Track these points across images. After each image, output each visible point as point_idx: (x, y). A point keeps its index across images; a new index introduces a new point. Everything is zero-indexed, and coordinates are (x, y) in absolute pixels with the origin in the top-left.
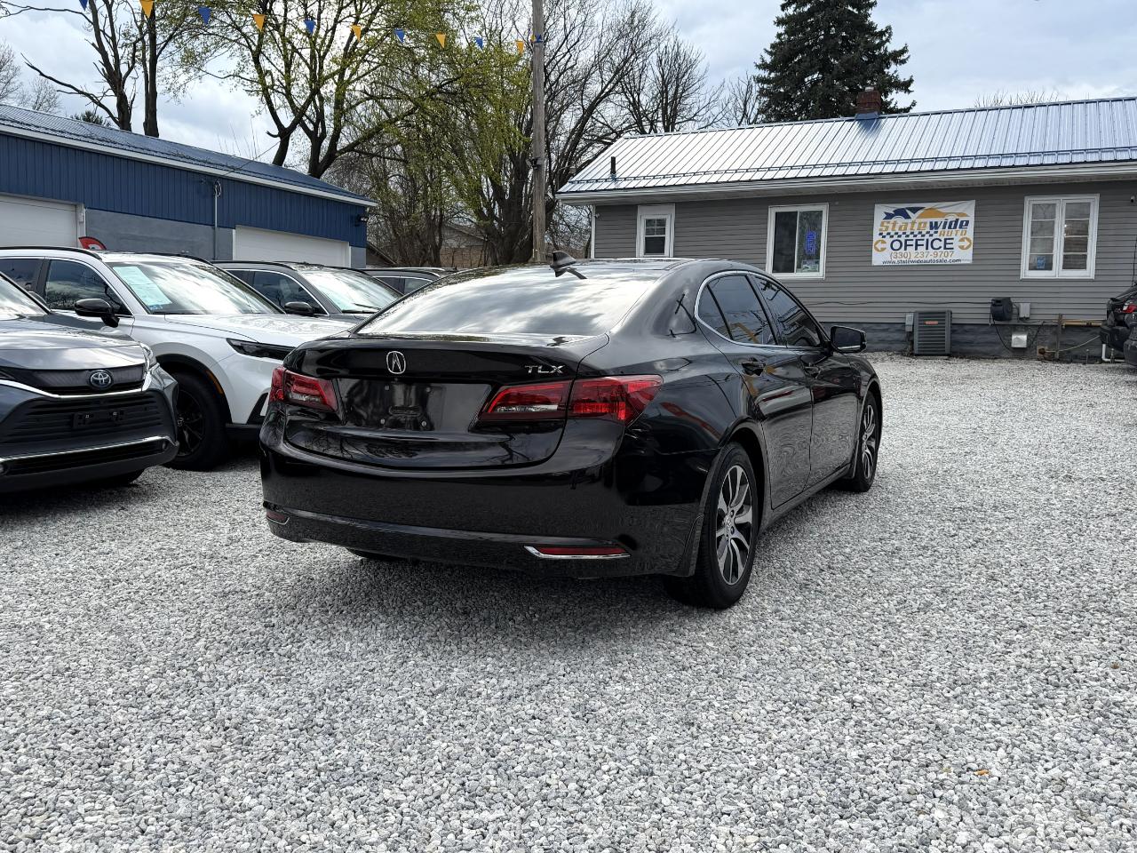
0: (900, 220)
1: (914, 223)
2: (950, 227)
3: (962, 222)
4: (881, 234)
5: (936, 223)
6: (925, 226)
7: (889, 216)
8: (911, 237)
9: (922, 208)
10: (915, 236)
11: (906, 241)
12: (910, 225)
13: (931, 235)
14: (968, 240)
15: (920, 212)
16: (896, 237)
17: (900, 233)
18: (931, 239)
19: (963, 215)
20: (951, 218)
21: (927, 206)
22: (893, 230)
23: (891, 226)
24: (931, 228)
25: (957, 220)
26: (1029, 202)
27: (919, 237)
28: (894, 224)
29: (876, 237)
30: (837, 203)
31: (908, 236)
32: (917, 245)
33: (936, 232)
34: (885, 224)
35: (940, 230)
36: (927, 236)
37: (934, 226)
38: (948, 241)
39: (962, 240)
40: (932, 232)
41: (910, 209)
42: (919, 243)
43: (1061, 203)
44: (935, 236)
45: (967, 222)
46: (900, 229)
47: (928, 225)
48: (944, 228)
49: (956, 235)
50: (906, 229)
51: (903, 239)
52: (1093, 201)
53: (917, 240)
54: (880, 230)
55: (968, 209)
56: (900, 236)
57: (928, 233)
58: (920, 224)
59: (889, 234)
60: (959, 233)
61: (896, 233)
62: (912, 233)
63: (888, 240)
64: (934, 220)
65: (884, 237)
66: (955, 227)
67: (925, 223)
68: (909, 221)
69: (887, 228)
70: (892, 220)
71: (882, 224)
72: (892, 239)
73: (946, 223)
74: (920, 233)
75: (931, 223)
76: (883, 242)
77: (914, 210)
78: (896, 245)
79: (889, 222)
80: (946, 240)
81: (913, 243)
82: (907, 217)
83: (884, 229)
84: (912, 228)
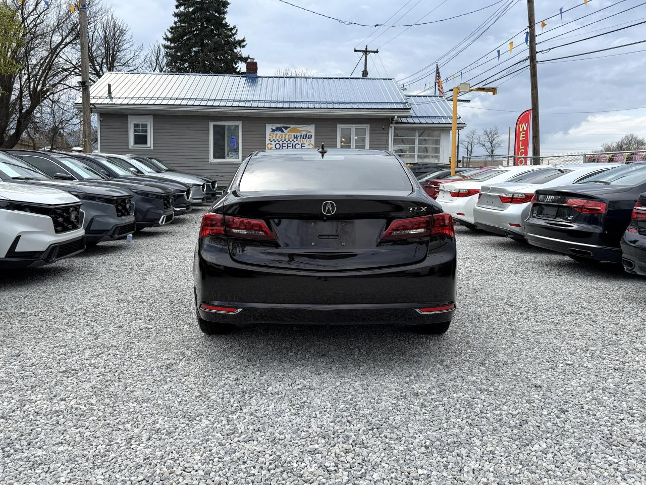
0: (279, 133)
1: (286, 135)
2: (303, 138)
4: (270, 140)
5: (297, 135)
6: (291, 137)
7: (273, 131)
8: (285, 142)
9: (289, 127)
10: (287, 142)
11: (282, 144)
12: (284, 136)
13: (295, 142)
14: (312, 145)
15: (289, 129)
16: (277, 142)
17: (279, 140)
18: (294, 144)
19: (310, 132)
20: (304, 133)
21: (292, 126)
22: (276, 138)
23: (274, 136)
24: (294, 138)
25: (307, 134)
26: (340, 127)
27: (289, 142)
28: (276, 135)
29: (268, 142)
30: (246, 122)
31: (283, 142)
32: (288, 147)
33: (297, 140)
34: (272, 135)
35: (299, 139)
36: (293, 142)
37: (296, 137)
38: (303, 145)
39: (309, 145)
40: (295, 140)
41: (284, 127)
42: (289, 145)
43: (353, 128)
44: (297, 142)
45: (311, 135)
46: (279, 137)
47: (293, 136)
48: (300, 138)
49: (306, 142)
50: (282, 138)
51: (281, 143)
52: (367, 127)
53: (288, 144)
54: (269, 138)
55: (311, 129)
56: (279, 142)
57: (293, 140)
58: (289, 135)
59: (274, 140)
60: (308, 141)
61: (277, 140)
62: (285, 140)
63: (274, 143)
64: (295, 134)
65: (271, 141)
67: (291, 135)
69: (273, 137)
70: (275, 133)
71: (270, 135)
72: (275, 143)
73: (301, 136)
74: (289, 140)
75: (294, 135)
76: (271, 144)
77: (286, 128)
78: (278, 146)
80: (301, 144)
81: (286, 145)
82: (282, 131)
83: (271, 137)
84: (285, 138)
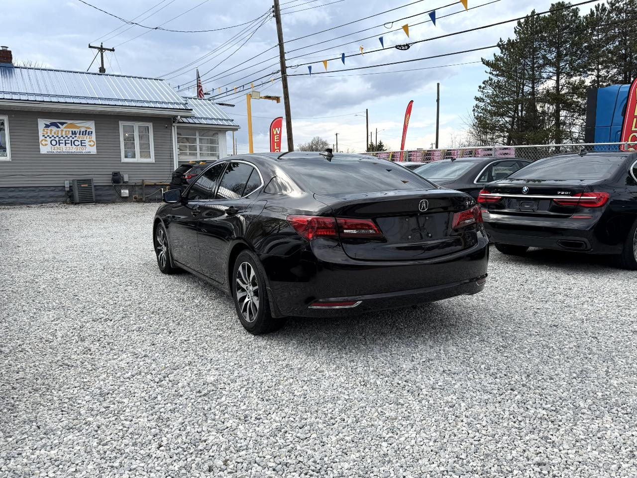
0: (54, 129)
1: (62, 131)
2: (83, 134)
3: (89, 132)
4: (44, 136)
5: (75, 132)
6: (69, 133)
7: (47, 126)
8: (62, 138)
9: (66, 123)
10: (64, 138)
11: (59, 140)
12: (60, 132)
13: (73, 138)
14: (93, 141)
15: (65, 125)
16: (53, 138)
17: (55, 136)
18: (73, 140)
19: (89, 128)
20: (83, 129)
21: (69, 122)
22: (51, 134)
23: (49, 131)
24: (73, 134)
25: (86, 131)
26: (122, 124)
27: (66, 138)
28: (51, 131)
29: (41, 138)
30: (13, 116)
31: (60, 138)
32: (66, 143)
33: (76, 137)
34: (46, 130)
35: (78, 135)
36: (71, 139)
37: (74, 133)
38: (83, 142)
39: (90, 141)
40: (73, 136)
41: (60, 123)
42: (67, 142)
43: (136, 125)
44: (75, 139)
45: (92, 132)
46: (55, 133)
47: (71, 132)
48: (80, 134)
49: (87, 138)
50: (58, 134)
51: (57, 139)
52: (150, 125)
53: (65, 141)
54: (43, 133)
55: (91, 125)
56: (55, 138)
57: (71, 137)
58: (66, 131)
59: (48, 136)
61: (53, 136)
62: (62, 136)
63: (49, 140)
64: (74, 130)
65: (46, 138)
66: (85, 135)
67: (69, 131)
68: (59, 129)
69: (47, 133)
70: (50, 128)
71: (44, 130)
72: (51, 139)
73: (80, 132)
74: (67, 136)
75: (72, 131)
76: (46, 141)
77: (62, 124)
78: (54, 143)
79: (48, 130)
80: (81, 141)
81: (64, 142)
82: (58, 127)
83: (45, 133)
84: (62, 133)
